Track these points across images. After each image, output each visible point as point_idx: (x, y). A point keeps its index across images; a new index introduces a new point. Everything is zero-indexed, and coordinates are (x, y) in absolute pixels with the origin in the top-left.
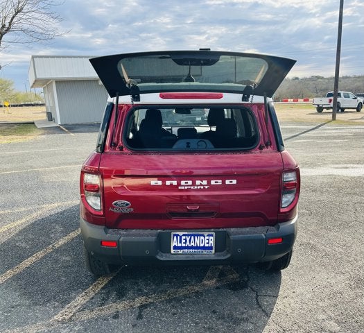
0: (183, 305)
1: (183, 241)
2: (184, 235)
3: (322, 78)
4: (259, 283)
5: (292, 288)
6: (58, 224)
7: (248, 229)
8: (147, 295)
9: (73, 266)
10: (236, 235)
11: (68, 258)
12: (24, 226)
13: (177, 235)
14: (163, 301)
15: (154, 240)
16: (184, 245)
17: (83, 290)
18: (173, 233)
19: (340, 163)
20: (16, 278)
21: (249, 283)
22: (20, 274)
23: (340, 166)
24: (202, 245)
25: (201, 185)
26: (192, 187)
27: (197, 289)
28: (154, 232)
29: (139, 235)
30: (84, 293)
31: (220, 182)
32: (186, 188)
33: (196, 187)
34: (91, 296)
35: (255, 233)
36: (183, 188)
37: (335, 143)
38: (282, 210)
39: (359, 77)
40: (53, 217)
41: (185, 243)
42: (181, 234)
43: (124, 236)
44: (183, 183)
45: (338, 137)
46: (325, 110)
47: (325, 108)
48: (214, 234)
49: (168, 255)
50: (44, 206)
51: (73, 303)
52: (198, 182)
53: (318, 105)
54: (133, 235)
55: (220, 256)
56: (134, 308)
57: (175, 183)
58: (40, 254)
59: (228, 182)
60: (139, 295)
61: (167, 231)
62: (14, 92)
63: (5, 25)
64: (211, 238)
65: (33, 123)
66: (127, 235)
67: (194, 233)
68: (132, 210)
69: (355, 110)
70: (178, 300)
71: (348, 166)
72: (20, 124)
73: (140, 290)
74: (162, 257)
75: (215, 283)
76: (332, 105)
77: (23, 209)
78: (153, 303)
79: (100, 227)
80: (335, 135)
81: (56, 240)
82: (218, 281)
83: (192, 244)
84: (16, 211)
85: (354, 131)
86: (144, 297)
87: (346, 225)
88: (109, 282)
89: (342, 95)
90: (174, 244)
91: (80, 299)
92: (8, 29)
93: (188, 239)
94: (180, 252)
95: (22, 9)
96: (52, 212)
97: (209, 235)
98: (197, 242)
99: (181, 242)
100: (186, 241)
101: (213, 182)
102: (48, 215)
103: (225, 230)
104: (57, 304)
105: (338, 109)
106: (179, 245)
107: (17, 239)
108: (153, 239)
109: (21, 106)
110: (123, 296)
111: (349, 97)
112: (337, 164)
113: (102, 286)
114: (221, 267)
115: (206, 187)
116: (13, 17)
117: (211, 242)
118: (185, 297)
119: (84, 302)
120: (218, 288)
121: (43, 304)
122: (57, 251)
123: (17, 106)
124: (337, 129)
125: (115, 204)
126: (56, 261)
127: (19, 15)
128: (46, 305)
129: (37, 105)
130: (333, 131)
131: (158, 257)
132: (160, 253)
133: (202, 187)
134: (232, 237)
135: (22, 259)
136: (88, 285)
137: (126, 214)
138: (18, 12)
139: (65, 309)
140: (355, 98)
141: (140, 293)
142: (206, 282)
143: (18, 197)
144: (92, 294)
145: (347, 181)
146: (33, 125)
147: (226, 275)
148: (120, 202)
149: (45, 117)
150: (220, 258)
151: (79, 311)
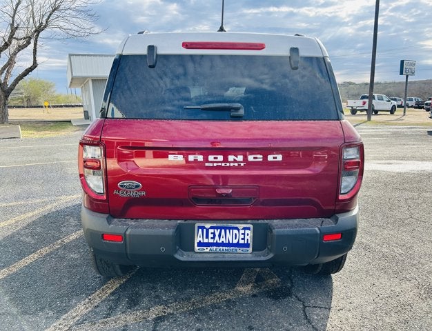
0: (211, 318)
1: (211, 236)
2: (211, 228)
3: (354, 84)
4: (305, 290)
5: (348, 297)
6: (73, 217)
7: (296, 221)
8: (166, 303)
9: (81, 265)
10: (280, 228)
11: (76, 256)
12: (35, 218)
13: (203, 228)
14: (185, 312)
15: (171, 234)
16: (211, 241)
17: (88, 295)
18: (197, 225)
19: (383, 159)
20: (10, 279)
21: (294, 290)
22: (16, 274)
23: (383, 162)
24: (235, 241)
25: (235, 161)
26: (223, 164)
27: (228, 297)
28: (173, 223)
29: (153, 227)
30: (87, 300)
31: (260, 158)
32: (215, 165)
33: (228, 164)
34: (96, 304)
35: (305, 226)
36: (211, 165)
37: (374, 141)
38: (341, 197)
39: (390, 83)
40: (68, 210)
41: (213, 238)
42: (208, 226)
43: (133, 227)
44: (211, 158)
45: (377, 136)
46: (358, 113)
47: (359, 110)
48: (251, 226)
49: (191, 253)
50: (62, 198)
51: (72, 313)
52: (231, 158)
53: (352, 107)
54: (145, 227)
55: (259, 256)
56: (147, 321)
57: (200, 158)
58: (45, 250)
59: (270, 158)
60: (156, 303)
61: (190, 222)
62: (55, 94)
63: (42, 23)
64: (247, 232)
65: (70, 121)
66: (136, 227)
67: (225, 225)
68: (144, 193)
69: (389, 113)
70: (204, 311)
71: (391, 161)
72: (57, 121)
73: (157, 297)
74: (183, 257)
75: (251, 290)
76: (366, 107)
77: (39, 200)
78: (172, 314)
79: (102, 215)
80: (374, 133)
81: (68, 234)
82: (254, 287)
83: (223, 239)
84: (30, 202)
85: (391, 130)
86: (162, 307)
87: (402, 222)
88: (120, 286)
89: (376, 98)
90: (198, 239)
91: (81, 308)
92: (45, 27)
93: (217, 234)
94: (207, 249)
95: (59, 6)
96: (70, 204)
97: (244, 229)
98: (229, 237)
99: (207, 237)
100: (215, 236)
101: (251, 158)
102: (64, 207)
103: (266, 221)
104: (51, 313)
105: (372, 111)
106: (206, 241)
107: (22, 232)
108: (171, 232)
109: (61, 106)
110: (135, 305)
111: (382, 100)
112: (379, 160)
113: (112, 291)
114: (258, 270)
115: (242, 164)
116: (50, 15)
117: (247, 237)
118: (214, 306)
119: (86, 311)
120: (254, 296)
121: (35, 314)
122: (65, 247)
123: (57, 106)
124: (373, 129)
125: (122, 186)
126: (62, 259)
127: (56, 13)
128: (37, 315)
129: (77, 106)
130: (371, 130)
131: (177, 256)
132: (180, 251)
133: (236, 164)
134: (275, 231)
135: (22, 255)
136: (94, 290)
137: (135, 199)
138: (55, 9)
139: (61, 321)
140: (389, 101)
141: (158, 301)
142: (240, 288)
143: (36, 188)
144: (98, 301)
145: (393, 177)
146: (69, 123)
147: (264, 280)
148: (127, 183)
149: (82, 116)
150: (258, 259)
151: (78, 324)
